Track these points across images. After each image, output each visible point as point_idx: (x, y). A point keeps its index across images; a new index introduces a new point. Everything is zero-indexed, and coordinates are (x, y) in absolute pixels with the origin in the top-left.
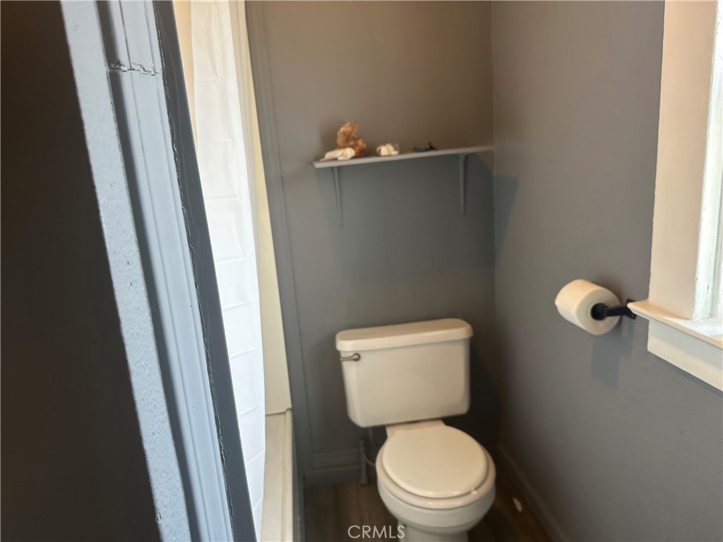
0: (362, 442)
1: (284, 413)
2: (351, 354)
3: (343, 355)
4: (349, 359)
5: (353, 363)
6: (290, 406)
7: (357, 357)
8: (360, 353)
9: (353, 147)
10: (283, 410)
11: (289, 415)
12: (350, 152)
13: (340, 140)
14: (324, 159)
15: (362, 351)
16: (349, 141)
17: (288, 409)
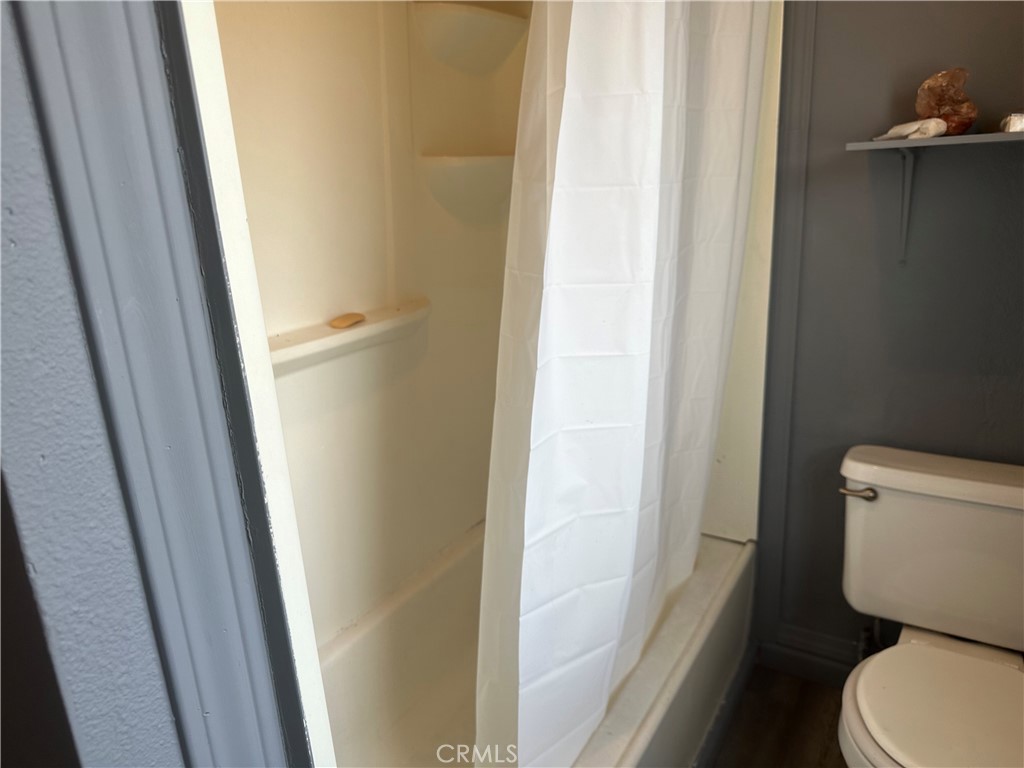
0: (863, 635)
1: (744, 544)
2: (862, 487)
3: (850, 485)
4: (856, 493)
5: (864, 503)
6: (754, 536)
7: (872, 495)
8: (878, 490)
9: (945, 117)
10: (744, 541)
11: (750, 548)
12: (934, 126)
13: (921, 105)
14: (885, 136)
15: (882, 487)
16: (940, 104)
17: (750, 541)
